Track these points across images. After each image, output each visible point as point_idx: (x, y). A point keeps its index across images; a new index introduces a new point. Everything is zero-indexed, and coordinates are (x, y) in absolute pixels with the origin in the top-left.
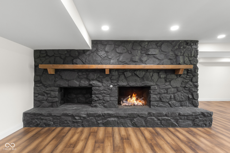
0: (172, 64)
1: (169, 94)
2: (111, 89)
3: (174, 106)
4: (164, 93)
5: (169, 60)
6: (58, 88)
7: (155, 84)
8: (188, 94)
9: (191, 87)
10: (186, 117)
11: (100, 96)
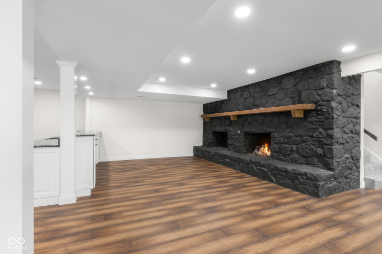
0: (294, 103)
1: (290, 145)
2: (239, 135)
3: (296, 161)
4: (285, 143)
5: (290, 99)
6: (212, 133)
7: (274, 131)
8: (316, 147)
9: (321, 136)
10: (284, 174)
11: (232, 140)
